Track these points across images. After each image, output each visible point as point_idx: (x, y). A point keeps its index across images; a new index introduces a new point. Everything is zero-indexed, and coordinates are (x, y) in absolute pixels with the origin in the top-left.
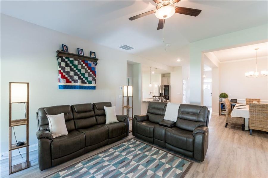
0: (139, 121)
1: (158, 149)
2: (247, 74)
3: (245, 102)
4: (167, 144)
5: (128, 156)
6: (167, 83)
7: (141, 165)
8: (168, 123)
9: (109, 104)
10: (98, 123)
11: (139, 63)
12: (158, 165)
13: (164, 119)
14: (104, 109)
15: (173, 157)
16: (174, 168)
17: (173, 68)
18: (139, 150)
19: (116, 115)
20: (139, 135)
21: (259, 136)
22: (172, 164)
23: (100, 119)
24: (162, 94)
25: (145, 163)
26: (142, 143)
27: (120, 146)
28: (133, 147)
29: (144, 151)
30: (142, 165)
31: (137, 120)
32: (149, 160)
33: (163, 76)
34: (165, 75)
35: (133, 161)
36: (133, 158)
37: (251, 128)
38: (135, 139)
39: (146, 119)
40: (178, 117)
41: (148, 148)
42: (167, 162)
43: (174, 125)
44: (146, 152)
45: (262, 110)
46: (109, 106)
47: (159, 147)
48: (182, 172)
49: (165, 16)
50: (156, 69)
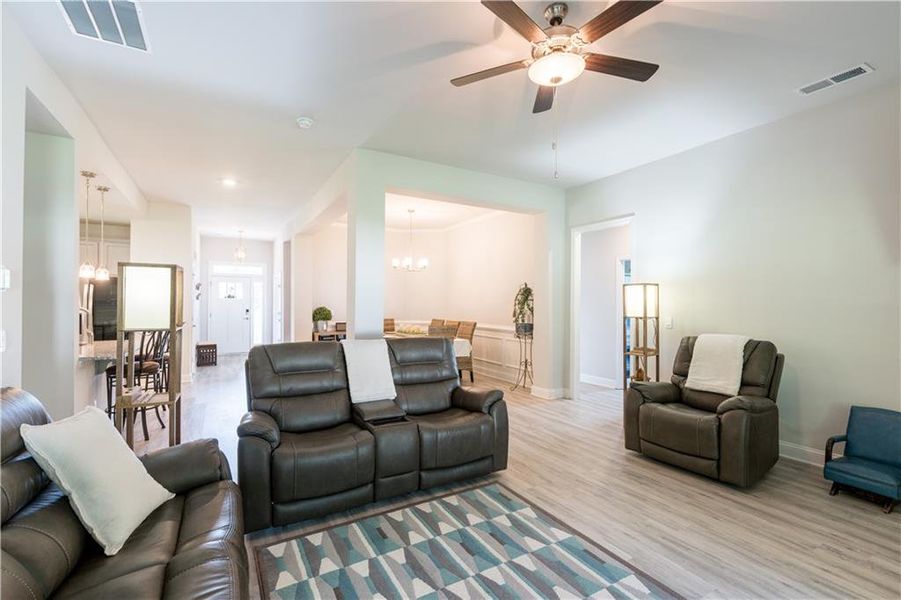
4: (423, 474)
13: (355, 401)
49: (558, 80)
50: (106, 190)
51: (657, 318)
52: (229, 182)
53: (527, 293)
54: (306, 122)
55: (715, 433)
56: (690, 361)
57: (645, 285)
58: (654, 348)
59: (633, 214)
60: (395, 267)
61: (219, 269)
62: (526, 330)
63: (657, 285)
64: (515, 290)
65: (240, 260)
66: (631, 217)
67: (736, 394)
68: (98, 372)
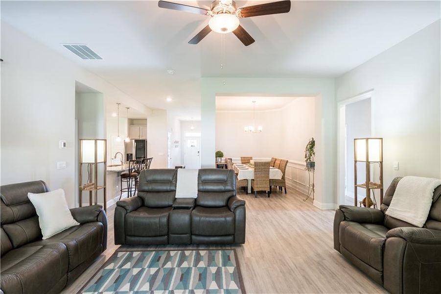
0: (131, 212)
1: (180, 250)
2: (246, 129)
3: (240, 162)
4: (194, 237)
5: (140, 288)
6: (139, 137)
7: (175, 289)
8: (188, 203)
9: (40, 187)
10: (15, 244)
11: (100, 93)
12: (200, 275)
13: (176, 197)
14: (28, 202)
15: (210, 253)
16: (223, 268)
17: (153, 110)
18: (150, 266)
19: (70, 210)
20: (133, 239)
21: (262, 197)
22: (216, 264)
23: (21, 231)
24: (132, 155)
25: (179, 283)
26: (146, 252)
27: (101, 277)
28: (133, 267)
29: (160, 266)
30: (178, 289)
31: (126, 210)
32: (182, 275)
33: (132, 122)
34: (135, 122)
35: (154, 291)
36: (151, 286)
37: (256, 190)
38: (124, 249)
39: (140, 204)
40: (198, 191)
41: (164, 256)
42: (208, 263)
43: (196, 204)
44: (164, 264)
45: (264, 169)
46: (43, 192)
47: (178, 247)
48: (234, 268)
49: (224, 30)
50: (128, 108)
51: (381, 163)
52: (169, 100)
53: (312, 144)
54: (170, 72)
55: (379, 251)
56: (393, 195)
57: (367, 139)
58: (379, 182)
59: (373, 90)
60: (246, 131)
61: (188, 134)
62: (311, 165)
63: (382, 139)
64: (307, 142)
65: (192, 130)
66: (371, 92)
67: (421, 226)
68: (118, 176)
